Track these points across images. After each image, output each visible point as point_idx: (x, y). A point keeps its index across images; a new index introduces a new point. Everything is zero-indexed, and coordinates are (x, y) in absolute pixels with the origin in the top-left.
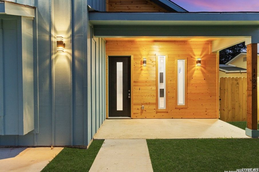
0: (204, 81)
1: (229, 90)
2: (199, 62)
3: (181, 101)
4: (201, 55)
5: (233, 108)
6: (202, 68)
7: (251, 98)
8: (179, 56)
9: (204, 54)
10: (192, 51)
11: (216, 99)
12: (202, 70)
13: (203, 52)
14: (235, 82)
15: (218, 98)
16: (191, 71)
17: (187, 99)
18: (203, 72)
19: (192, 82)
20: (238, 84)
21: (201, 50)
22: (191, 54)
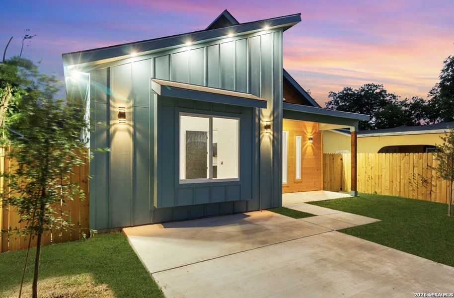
0: (314, 157)
1: (328, 165)
2: (311, 139)
3: (298, 176)
4: (312, 132)
5: (331, 181)
6: (313, 146)
7: (354, 169)
8: (297, 132)
9: (313, 132)
10: (306, 128)
11: (321, 173)
12: (312, 146)
13: (313, 129)
14: (332, 158)
15: (322, 171)
16: (305, 147)
17: (302, 174)
18: (313, 149)
19: (306, 157)
20: (333, 159)
21: (312, 127)
22: (305, 131)
